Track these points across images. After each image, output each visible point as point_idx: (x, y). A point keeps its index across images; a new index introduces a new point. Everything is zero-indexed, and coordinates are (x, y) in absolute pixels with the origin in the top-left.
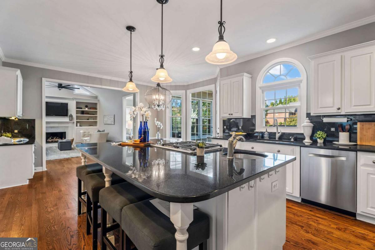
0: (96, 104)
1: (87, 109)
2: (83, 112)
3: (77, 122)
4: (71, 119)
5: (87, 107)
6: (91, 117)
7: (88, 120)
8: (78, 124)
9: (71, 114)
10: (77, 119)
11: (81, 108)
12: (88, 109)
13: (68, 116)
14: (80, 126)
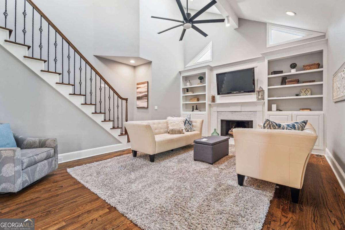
0: (321, 53)
1: (293, 71)
2: (284, 81)
3: (270, 103)
4: (260, 97)
5: (293, 66)
6: (306, 89)
7: (297, 95)
8: (274, 107)
9: (260, 87)
10: (268, 97)
11: (281, 72)
12: (296, 71)
13: (256, 92)
14: (278, 109)
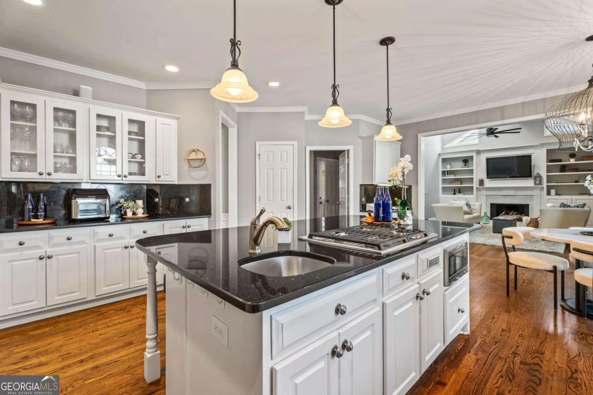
1: (573, 161)
2: (563, 168)
3: (549, 188)
4: (537, 183)
5: (572, 156)
6: (584, 176)
7: (576, 182)
8: (553, 192)
9: (538, 173)
10: (547, 183)
11: (560, 161)
12: (576, 161)
13: (533, 177)
14: (557, 194)
